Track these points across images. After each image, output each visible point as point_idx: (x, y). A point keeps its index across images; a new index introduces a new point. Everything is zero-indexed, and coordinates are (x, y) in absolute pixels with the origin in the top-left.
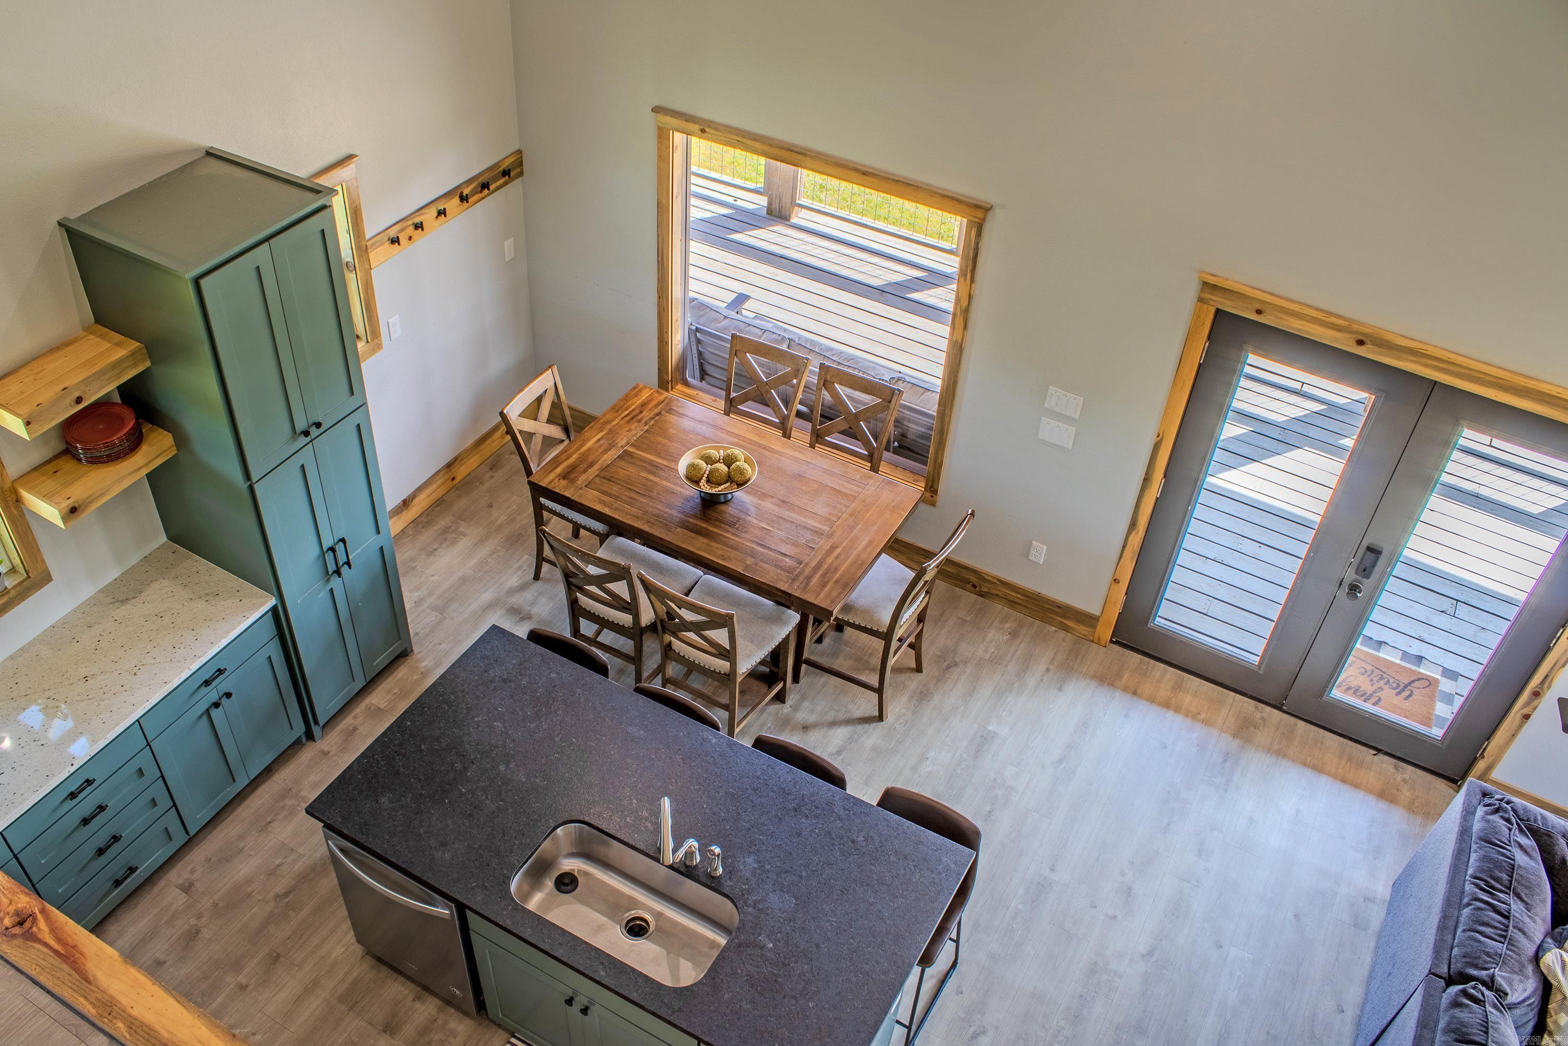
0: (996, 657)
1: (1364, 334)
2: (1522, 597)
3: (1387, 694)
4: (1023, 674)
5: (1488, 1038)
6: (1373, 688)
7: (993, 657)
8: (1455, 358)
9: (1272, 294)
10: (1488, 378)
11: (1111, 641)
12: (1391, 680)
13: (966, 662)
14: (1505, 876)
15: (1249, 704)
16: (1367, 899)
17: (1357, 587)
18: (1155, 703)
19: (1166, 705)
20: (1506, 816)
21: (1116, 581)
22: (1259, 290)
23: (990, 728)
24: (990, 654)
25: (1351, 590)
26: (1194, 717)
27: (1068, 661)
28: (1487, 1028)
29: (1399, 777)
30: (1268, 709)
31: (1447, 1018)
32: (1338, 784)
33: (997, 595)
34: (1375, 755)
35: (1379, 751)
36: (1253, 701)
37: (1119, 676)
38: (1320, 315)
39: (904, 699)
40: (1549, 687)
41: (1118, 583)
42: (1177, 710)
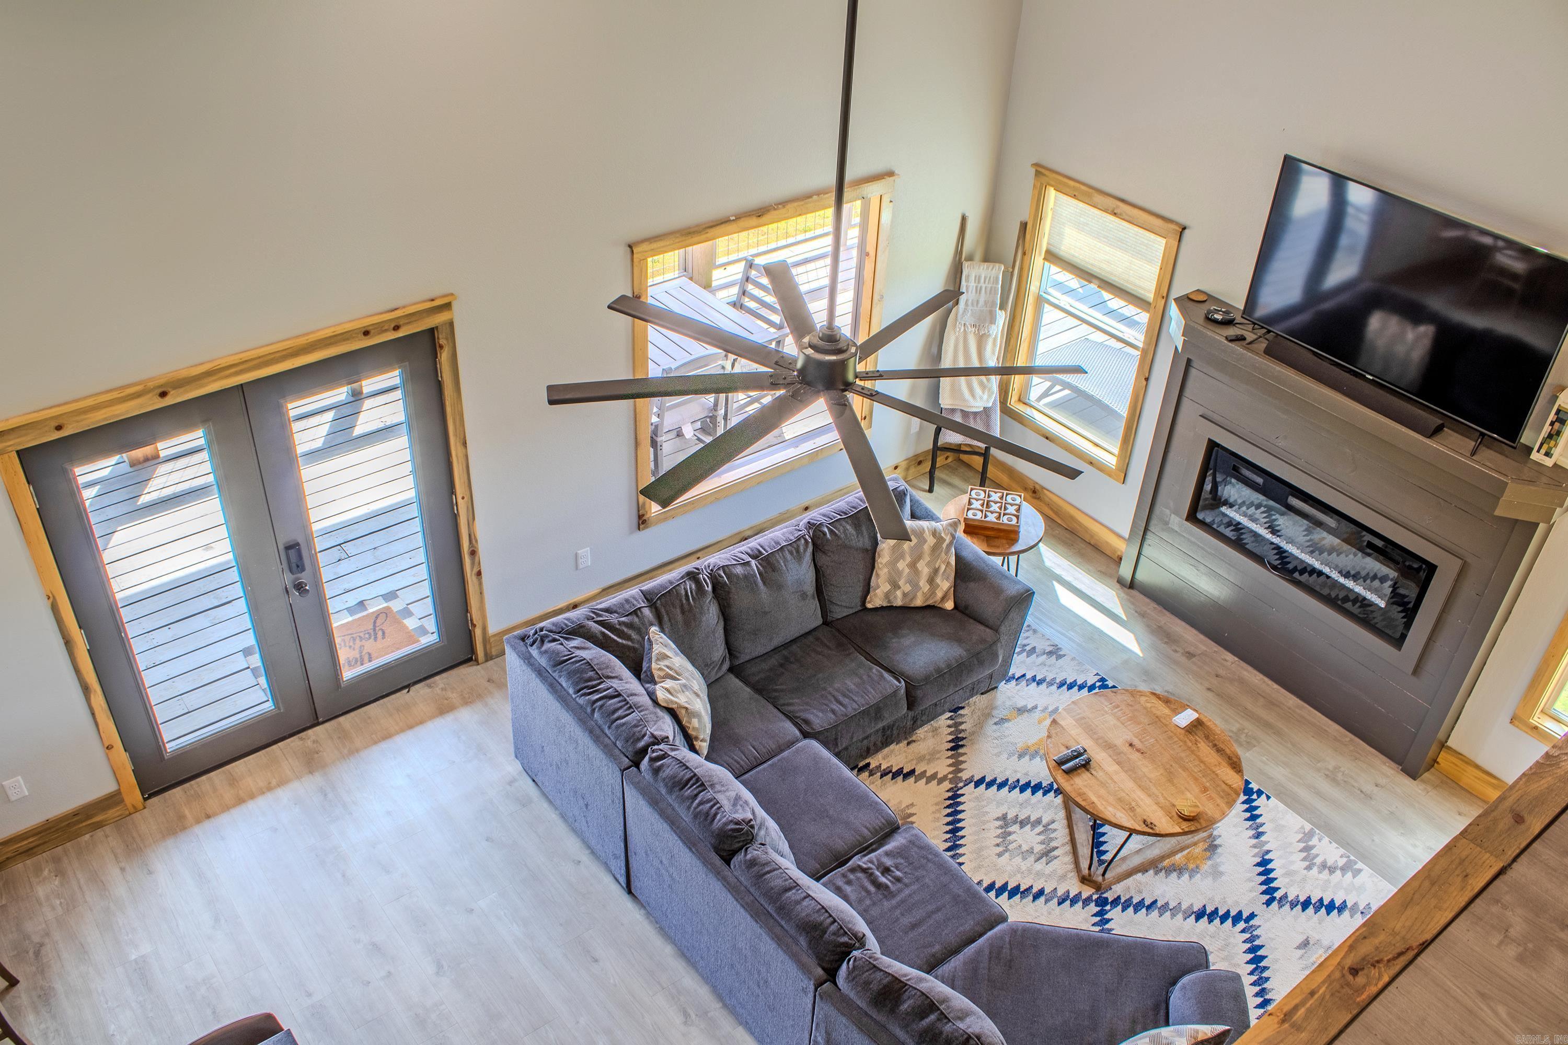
0: (67, 904)
1: (159, 387)
2: (412, 494)
3: (369, 646)
4: (107, 893)
5: (691, 770)
6: (357, 651)
7: (65, 907)
8: (245, 356)
9: (59, 406)
10: (278, 355)
11: (145, 799)
12: (362, 635)
13: (47, 934)
14: (591, 673)
15: (293, 742)
16: (511, 783)
17: (300, 583)
18: (231, 808)
19: (240, 801)
20: (550, 638)
21: (109, 748)
22: (43, 409)
23: (133, 957)
24: (60, 908)
25: (299, 589)
26: (270, 788)
27: (130, 847)
28: (684, 765)
29: (438, 690)
30: (310, 732)
31: (662, 784)
32: (410, 734)
33: (8, 859)
34: (408, 692)
35: (408, 686)
36: (295, 737)
37: (181, 817)
38: (115, 395)
39: (31, 1018)
40: (476, 541)
41: (113, 747)
42: (252, 796)
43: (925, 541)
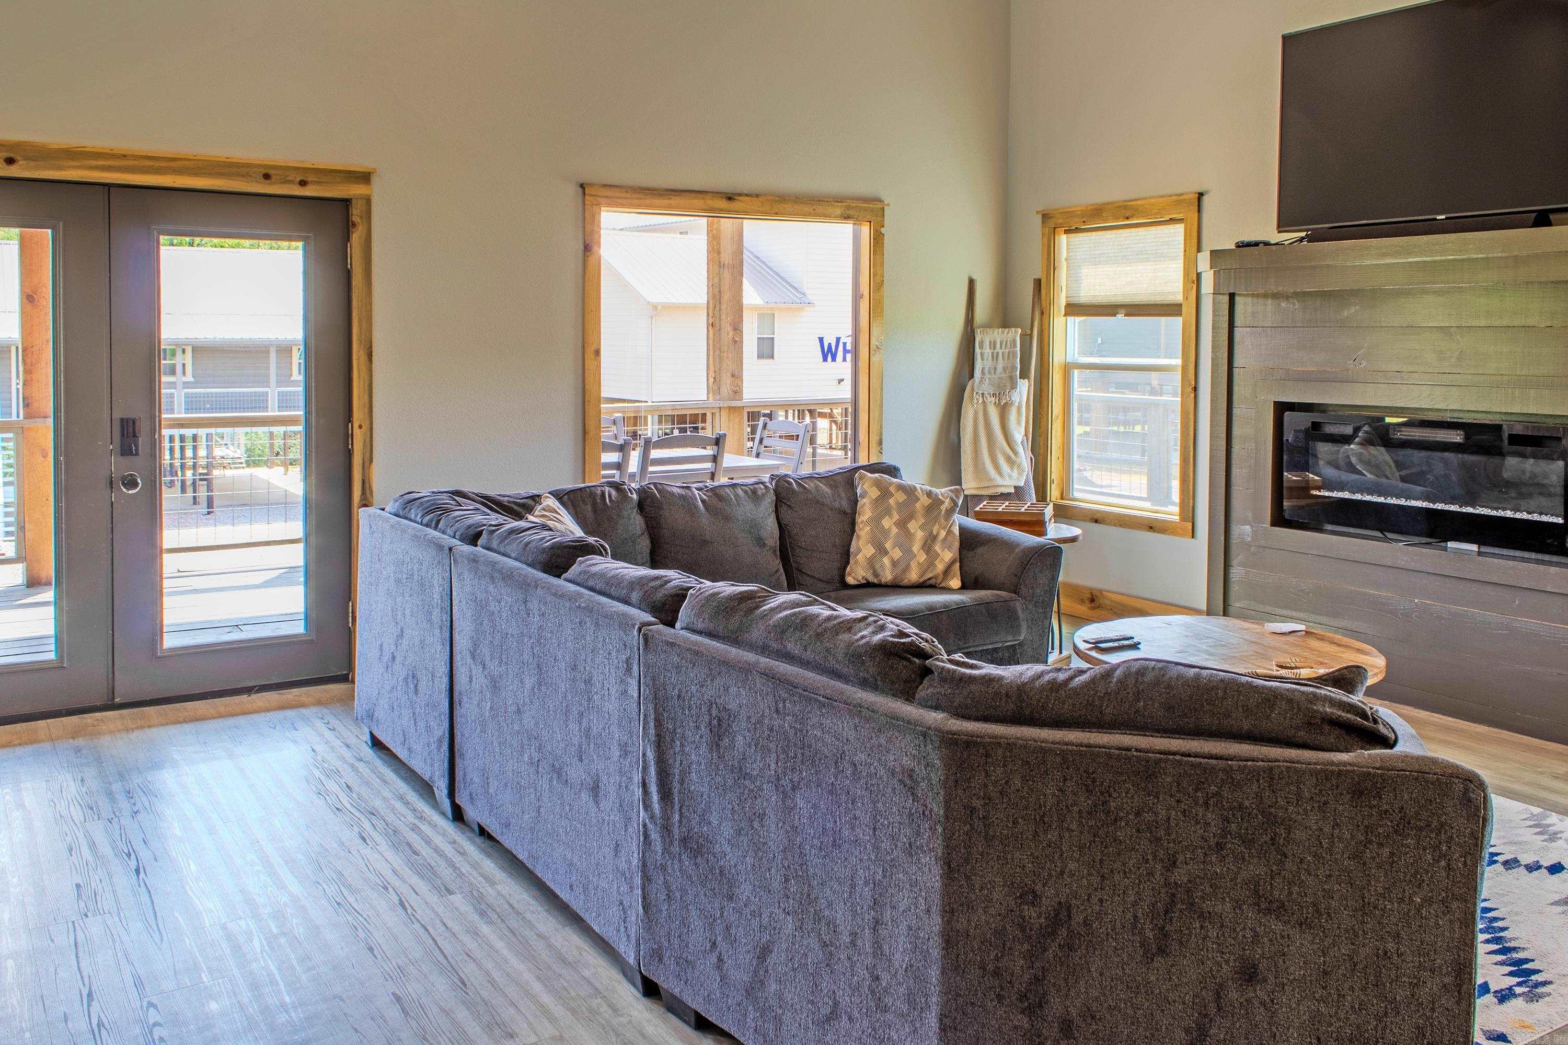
2: (301, 412)
8: (117, 148)
15: (69, 720)
29: (289, 696)
34: (250, 696)
43: (918, 499)
